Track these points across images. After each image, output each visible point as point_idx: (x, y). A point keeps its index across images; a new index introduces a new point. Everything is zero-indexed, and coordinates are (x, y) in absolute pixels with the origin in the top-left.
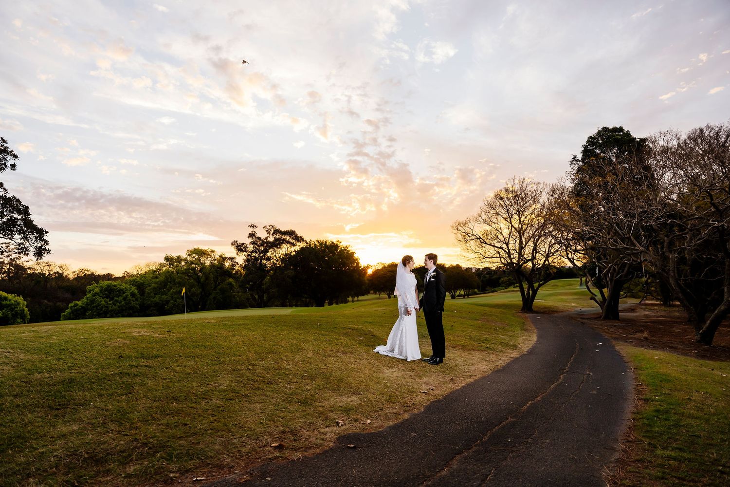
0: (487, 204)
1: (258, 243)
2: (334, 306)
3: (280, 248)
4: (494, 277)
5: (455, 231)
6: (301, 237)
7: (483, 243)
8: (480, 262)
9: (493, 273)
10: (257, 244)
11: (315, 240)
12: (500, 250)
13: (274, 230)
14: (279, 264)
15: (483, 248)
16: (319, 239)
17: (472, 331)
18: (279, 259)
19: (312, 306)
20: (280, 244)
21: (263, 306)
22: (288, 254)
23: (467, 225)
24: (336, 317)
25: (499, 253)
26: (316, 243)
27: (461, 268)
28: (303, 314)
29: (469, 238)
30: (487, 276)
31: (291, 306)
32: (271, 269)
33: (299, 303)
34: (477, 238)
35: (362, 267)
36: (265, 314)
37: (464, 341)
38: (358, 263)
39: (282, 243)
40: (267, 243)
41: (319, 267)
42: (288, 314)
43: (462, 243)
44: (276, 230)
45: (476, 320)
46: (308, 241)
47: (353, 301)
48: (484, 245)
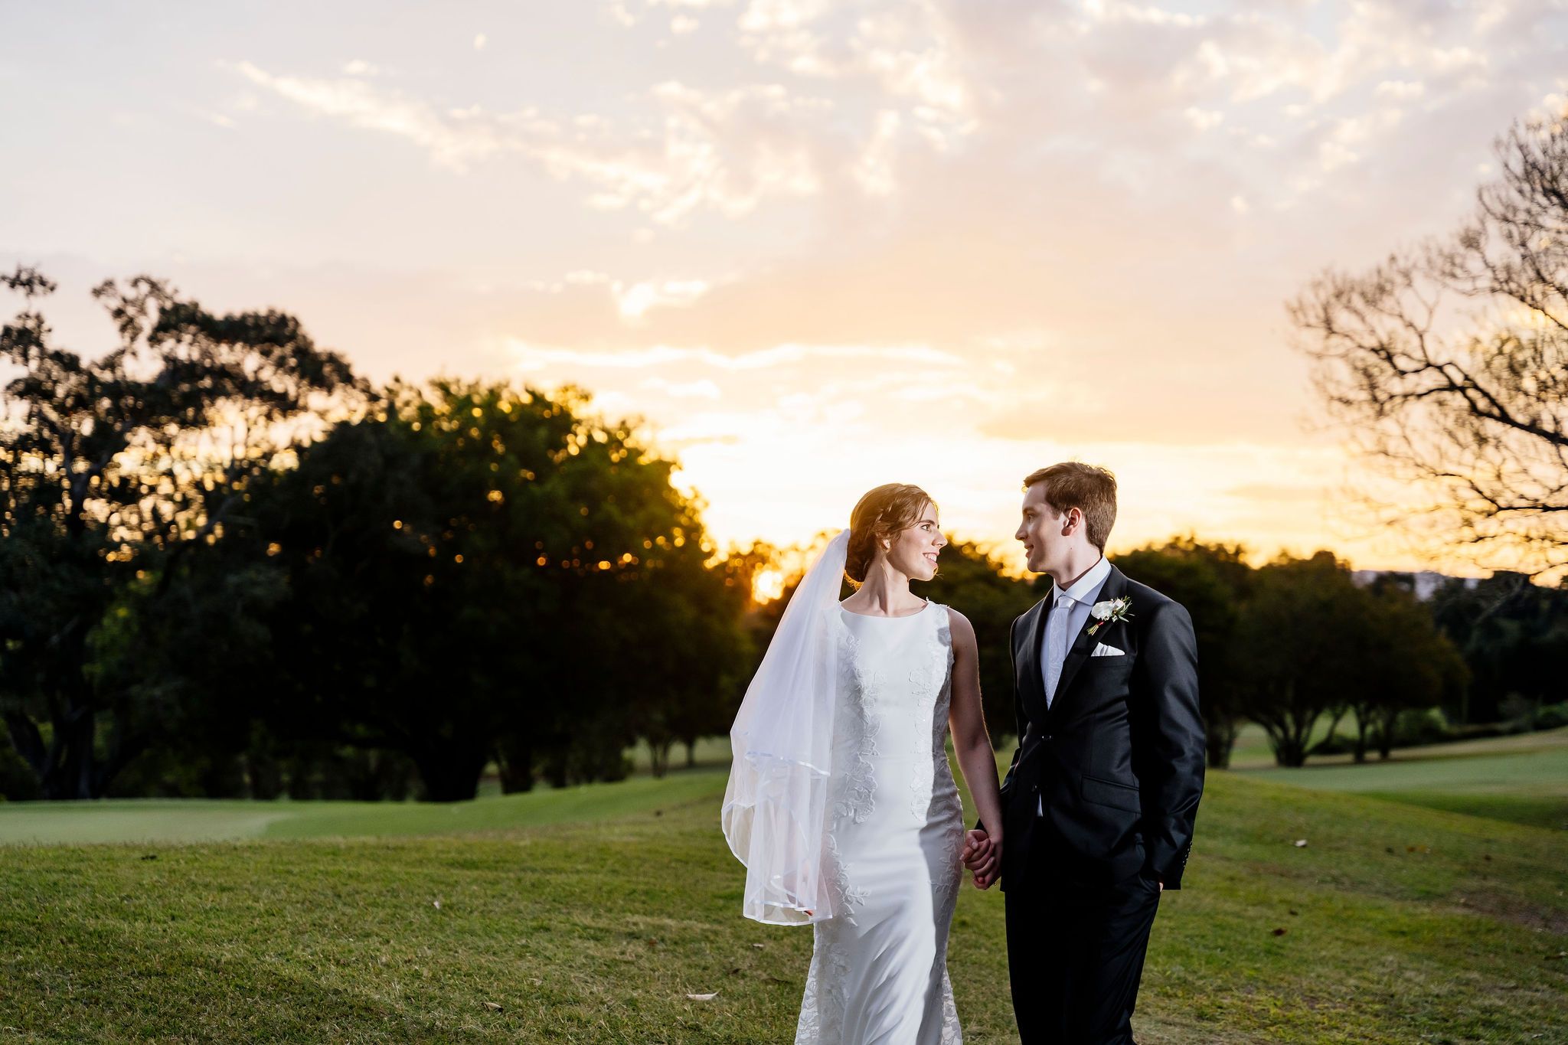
0: (1518, 168)
1: (60, 392)
2: (542, 794)
3: (200, 422)
4: (1551, 635)
5: (1314, 338)
6: (332, 359)
7: (1490, 415)
8: (1468, 533)
9: (1545, 605)
10: (49, 396)
13: (163, 311)
14: (189, 524)
15: (1489, 450)
16: (448, 376)
17: (1402, 969)
18: (192, 493)
19: (399, 796)
20: (196, 399)
21: (83, 785)
22: (253, 464)
23: (1388, 302)
24: (548, 863)
27: (1345, 572)
28: (339, 840)
29: (1397, 386)
30: (1511, 627)
31: (264, 792)
32: (144, 556)
33: (318, 777)
34: (1452, 387)
35: (721, 556)
36: (96, 841)
37: (1349, 1028)
38: (694, 531)
39: (214, 394)
40: (119, 389)
41: (448, 549)
42: (245, 841)
43: (1351, 414)
44: (177, 307)
45: (1428, 897)
46: (377, 386)
47: (659, 770)
48: (1492, 427)
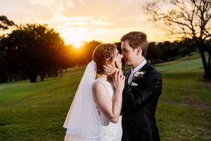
11: (24, 24)
12: (184, 27)
23: (156, 5)
25: (183, 29)
29: (158, 17)
34: (165, 17)
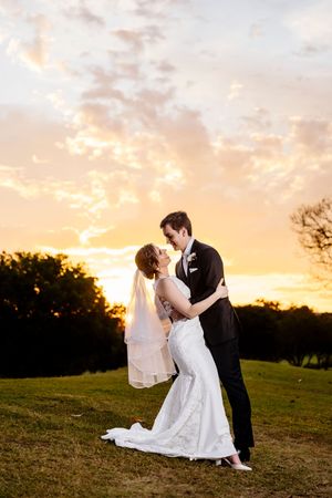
5: (299, 227)
11: (12, 253)
23: (322, 215)
26: (16, 259)
35: (112, 308)
38: (101, 300)
41: (22, 307)
43: (313, 250)
